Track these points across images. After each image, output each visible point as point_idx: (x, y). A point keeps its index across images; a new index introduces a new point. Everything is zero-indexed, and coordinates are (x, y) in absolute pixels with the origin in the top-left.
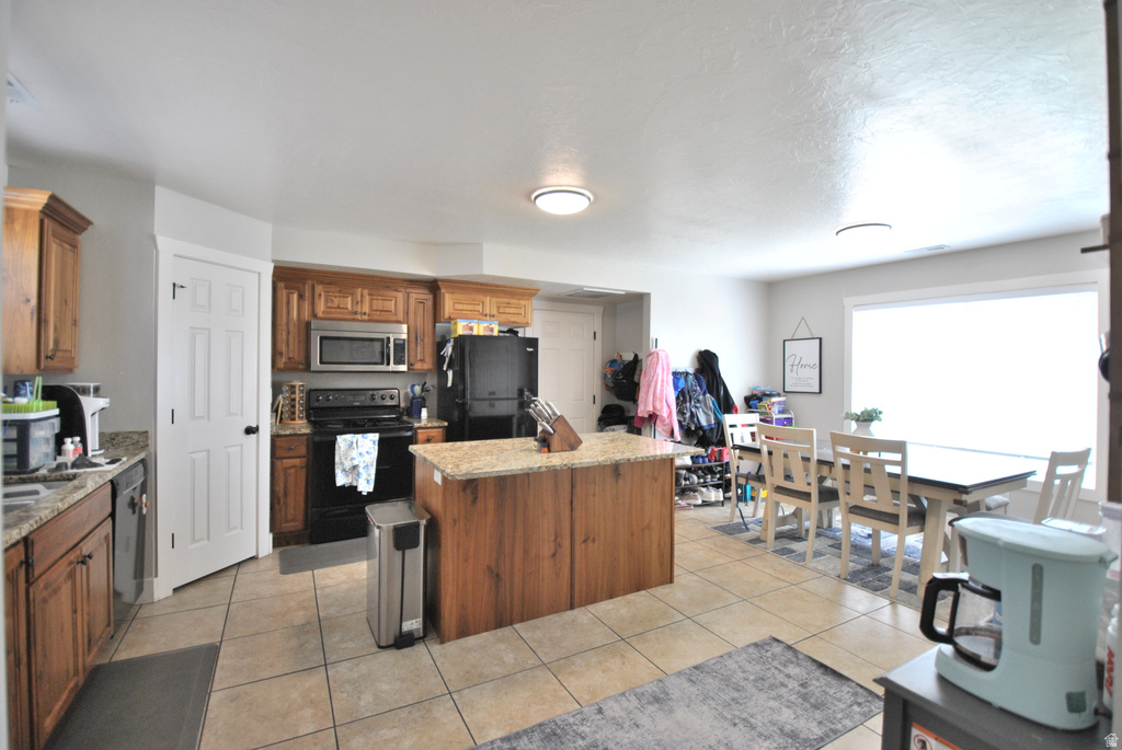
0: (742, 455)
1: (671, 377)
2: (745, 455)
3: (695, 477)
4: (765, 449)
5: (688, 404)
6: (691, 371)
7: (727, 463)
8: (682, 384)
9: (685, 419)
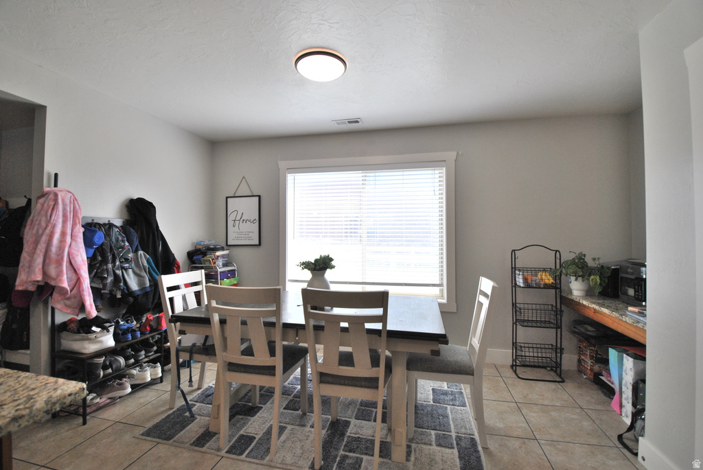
0: (184, 328)
1: (80, 231)
2: (187, 328)
3: (122, 360)
4: (216, 318)
5: (110, 266)
6: (118, 222)
7: (166, 331)
8: (99, 238)
9: (105, 286)
